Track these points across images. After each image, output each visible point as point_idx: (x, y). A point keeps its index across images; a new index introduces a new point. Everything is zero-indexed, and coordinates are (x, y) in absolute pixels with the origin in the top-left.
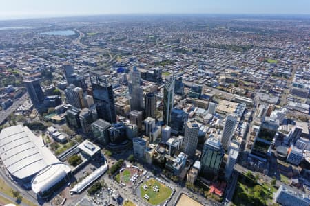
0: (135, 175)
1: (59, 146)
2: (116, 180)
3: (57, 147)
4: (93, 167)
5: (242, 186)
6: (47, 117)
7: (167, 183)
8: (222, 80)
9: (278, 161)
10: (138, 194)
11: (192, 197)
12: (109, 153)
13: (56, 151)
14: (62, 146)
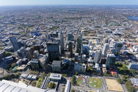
0: (84, 80)
1: (36, 83)
2: (78, 85)
3: (35, 83)
4: (63, 84)
5: (118, 68)
6: (13, 69)
7: (97, 77)
8: (83, 32)
9: (121, 56)
10: (91, 87)
11: (108, 78)
12: (66, 75)
13: (36, 85)
14: (37, 82)
